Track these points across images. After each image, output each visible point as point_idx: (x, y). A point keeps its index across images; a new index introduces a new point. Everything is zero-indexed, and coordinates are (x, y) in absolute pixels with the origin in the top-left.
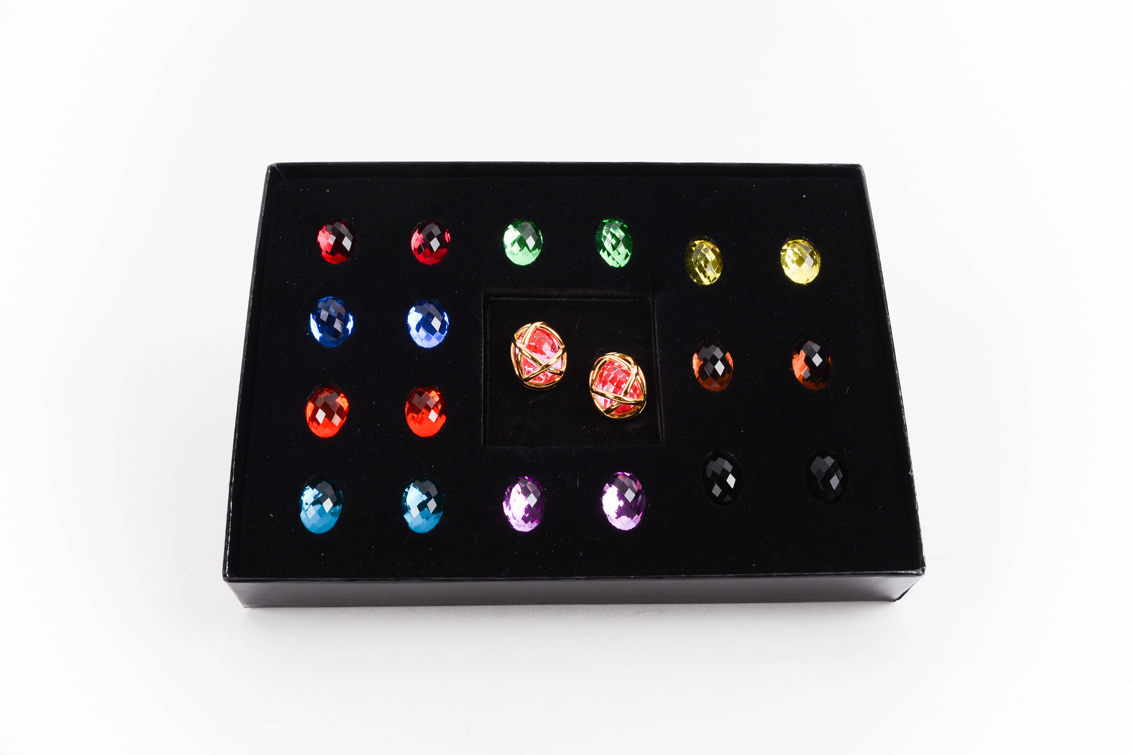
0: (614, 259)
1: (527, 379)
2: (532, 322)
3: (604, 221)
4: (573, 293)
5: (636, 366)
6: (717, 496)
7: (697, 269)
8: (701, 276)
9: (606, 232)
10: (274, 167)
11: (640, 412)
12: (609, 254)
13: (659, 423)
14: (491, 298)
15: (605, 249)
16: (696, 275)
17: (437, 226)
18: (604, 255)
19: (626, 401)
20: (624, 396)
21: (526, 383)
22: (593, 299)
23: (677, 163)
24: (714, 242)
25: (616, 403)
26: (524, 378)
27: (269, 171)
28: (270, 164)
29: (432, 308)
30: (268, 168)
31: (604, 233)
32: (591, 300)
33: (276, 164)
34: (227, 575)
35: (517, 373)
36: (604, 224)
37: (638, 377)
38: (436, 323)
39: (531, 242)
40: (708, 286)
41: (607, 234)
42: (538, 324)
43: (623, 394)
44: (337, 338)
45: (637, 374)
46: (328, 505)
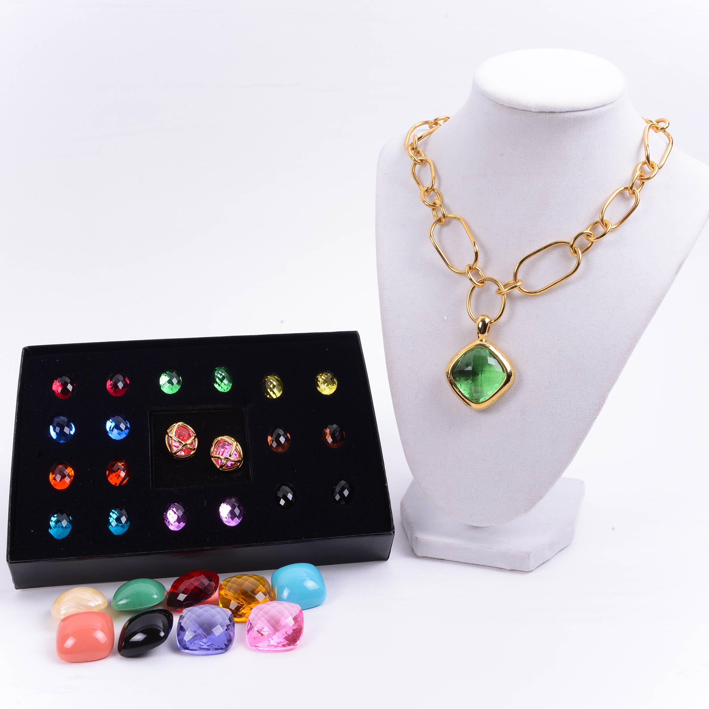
0: (222, 388)
1: (176, 453)
2: (177, 423)
3: (216, 368)
4: (200, 408)
5: (235, 442)
6: (283, 505)
7: (269, 390)
8: (271, 393)
9: (217, 373)
10: (27, 349)
11: (240, 467)
12: (219, 385)
13: (251, 472)
14: (154, 413)
15: (217, 383)
16: (268, 394)
17: (121, 376)
18: (216, 386)
19: (231, 460)
20: (229, 457)
21: (174, 455)
22: (212, 411)
23: (256, 335)
24: (278, 376)
25: (226, 461)
26: (173, 453)
27: (24, 351)
28: (24, 347)
29: (120, 418)
30: (23, 349)
31: (216, 374)
32: (211, 411)
33: (28, 346)
34: (9, 560)
35: (170, 451)
36: (216, 370)
37: (237, 447)
38: (122, 426)
39: (175, 381)
40: (275, 399)
41: (218, 374)
42: (180, 423)
43: (229, 456)
44: (66, 437)
45: (237, 445)
46: (64, 523)
